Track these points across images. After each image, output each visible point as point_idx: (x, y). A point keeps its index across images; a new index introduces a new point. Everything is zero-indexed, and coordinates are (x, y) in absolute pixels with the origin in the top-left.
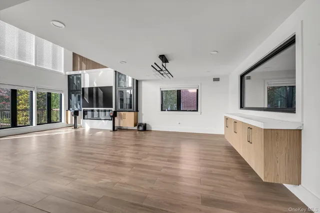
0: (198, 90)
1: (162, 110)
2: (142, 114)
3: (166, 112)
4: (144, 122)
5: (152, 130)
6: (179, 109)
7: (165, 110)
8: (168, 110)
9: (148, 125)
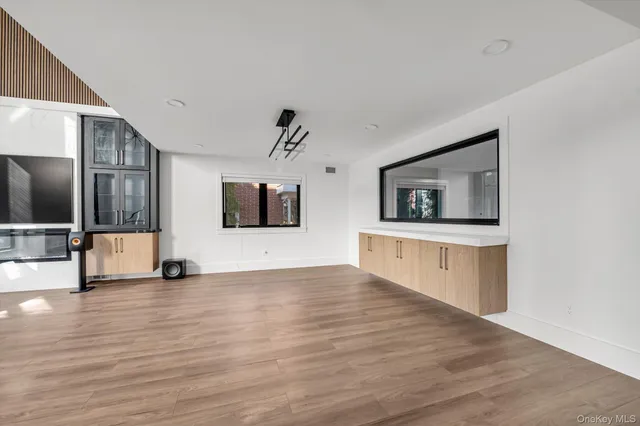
0: (298, 187)
1: (225, 226)
2: (172, 238)
3: (237, 230)
4: (177, 256)
5: (203, 272)
6: (263, 222)
7: (234, 227)
8: (240, 227)
9: (191, 262)
